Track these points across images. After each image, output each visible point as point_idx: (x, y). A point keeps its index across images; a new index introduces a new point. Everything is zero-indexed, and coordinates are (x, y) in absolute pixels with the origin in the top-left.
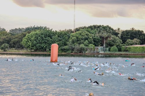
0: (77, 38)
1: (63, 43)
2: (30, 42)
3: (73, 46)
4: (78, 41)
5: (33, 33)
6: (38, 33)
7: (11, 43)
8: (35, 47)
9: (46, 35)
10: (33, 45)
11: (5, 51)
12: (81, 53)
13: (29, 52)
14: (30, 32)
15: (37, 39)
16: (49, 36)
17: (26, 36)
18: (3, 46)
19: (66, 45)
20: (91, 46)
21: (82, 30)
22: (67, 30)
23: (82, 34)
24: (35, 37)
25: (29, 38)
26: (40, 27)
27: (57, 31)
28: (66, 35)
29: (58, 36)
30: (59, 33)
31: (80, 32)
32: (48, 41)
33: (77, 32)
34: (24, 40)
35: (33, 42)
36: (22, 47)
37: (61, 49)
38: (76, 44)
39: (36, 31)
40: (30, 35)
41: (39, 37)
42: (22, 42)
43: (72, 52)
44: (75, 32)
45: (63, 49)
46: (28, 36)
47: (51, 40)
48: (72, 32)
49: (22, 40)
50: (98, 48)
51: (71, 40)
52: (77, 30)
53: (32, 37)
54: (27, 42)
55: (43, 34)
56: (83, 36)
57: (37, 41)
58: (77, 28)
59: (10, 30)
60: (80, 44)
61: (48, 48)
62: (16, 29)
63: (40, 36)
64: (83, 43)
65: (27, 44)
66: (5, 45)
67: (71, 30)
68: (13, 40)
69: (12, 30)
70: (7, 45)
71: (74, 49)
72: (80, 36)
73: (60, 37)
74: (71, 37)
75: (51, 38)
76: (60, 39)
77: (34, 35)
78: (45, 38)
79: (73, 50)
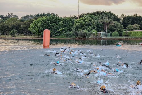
0: (81, 24)
1: (68, 29)
2: (37, 28)
3: (77, 32)
4: (82, 26)
5: (39, 19)
6: (45, 19)
7: (19, 29)
8: (41, 32)
9: (52, 21)
10: (39, 31)
11: (13, 36)
12: (84, 38)
13: (36, 37)
14: (37, 19)
15: (44, 25)
16: (54, 22)
17: (33, 22)
18: (11, 32)
19: (70, 30)
20: (94, 31)
21: (86, 16)
22: (72, 16)
23: (86, 20)
24: (42, 24)
25: (36, 24)
26: (49, 13)
27: (62, 18)
28: (71, 21)
29: (64, 23)
30: (64, 19)
31: (84, 18)
32: (54, 27)
33: (81, 18)
34: (32, 26)
35: (40, 28)
36: (29, 33)
37: (66, 34)
38: (80, 29)
39: (42, 17)
40: (37, 21)
41: (45, 24)
42: (29, 28)
43: (76, 38)
44: (80, 18)
45: (67, 35)
46: (35, 22)
47: (56, 26)
48: (77, 18)
49: (29, 26)
50: (100, 33)
51: (75, 26)
52: (81, 16)
53: (38, 23)
54: (34, 28)
55: (49, 20)
56: (86, 22)
57: (43, 27)
58: (81, 15)
59: (22, 17)
60: (83, 29)
61: (54, 34)
62: (28, 16)
63: (46, 22)
64: (87, 29)
65: (34, 30)
66: (14, 31)
67: (76, 16)
68: (22, 26)
69: (24, 16)
70: (15, 30)
71: (78, 34)
72: (84, 22)
73: (65, 23)
74: (75, 23)
75: (57, 24)
76: (65, 25)
77: (40, 21)
78: (51, 24)
79: (77, 36)
